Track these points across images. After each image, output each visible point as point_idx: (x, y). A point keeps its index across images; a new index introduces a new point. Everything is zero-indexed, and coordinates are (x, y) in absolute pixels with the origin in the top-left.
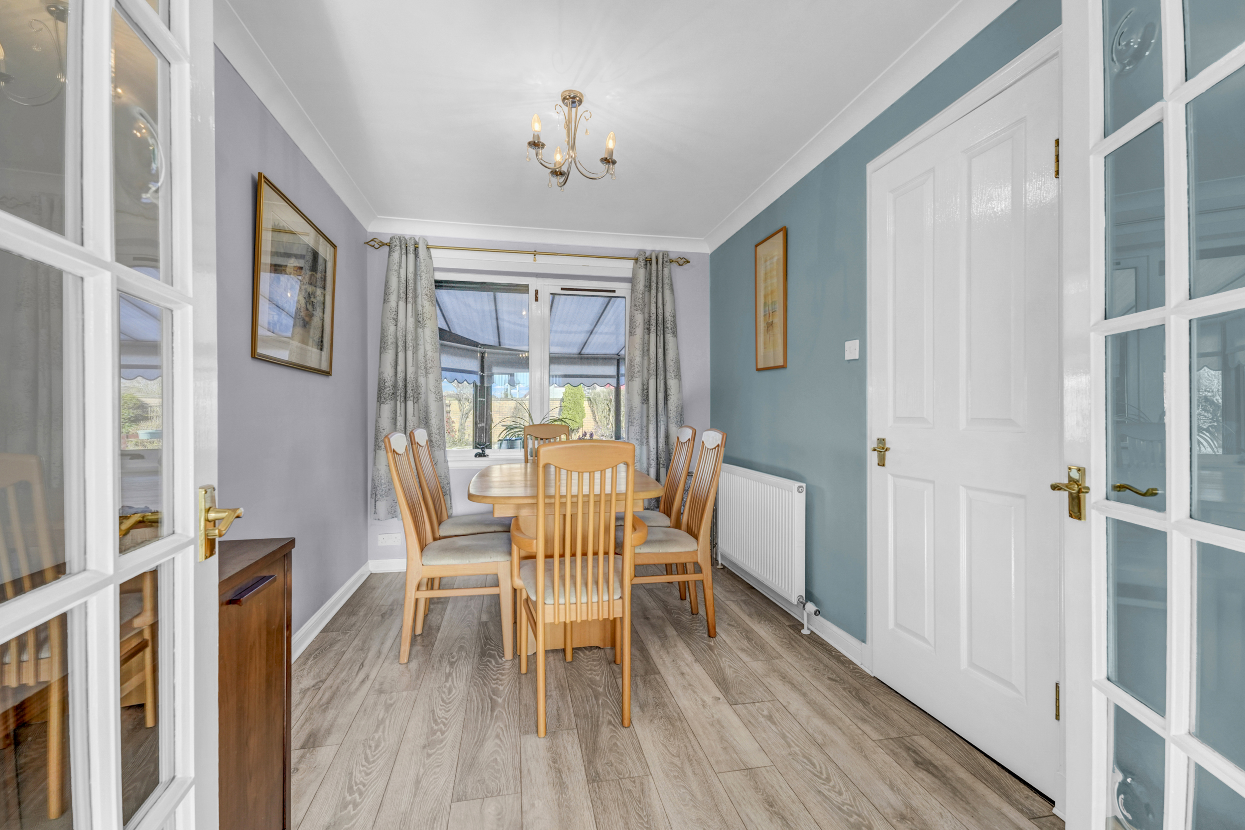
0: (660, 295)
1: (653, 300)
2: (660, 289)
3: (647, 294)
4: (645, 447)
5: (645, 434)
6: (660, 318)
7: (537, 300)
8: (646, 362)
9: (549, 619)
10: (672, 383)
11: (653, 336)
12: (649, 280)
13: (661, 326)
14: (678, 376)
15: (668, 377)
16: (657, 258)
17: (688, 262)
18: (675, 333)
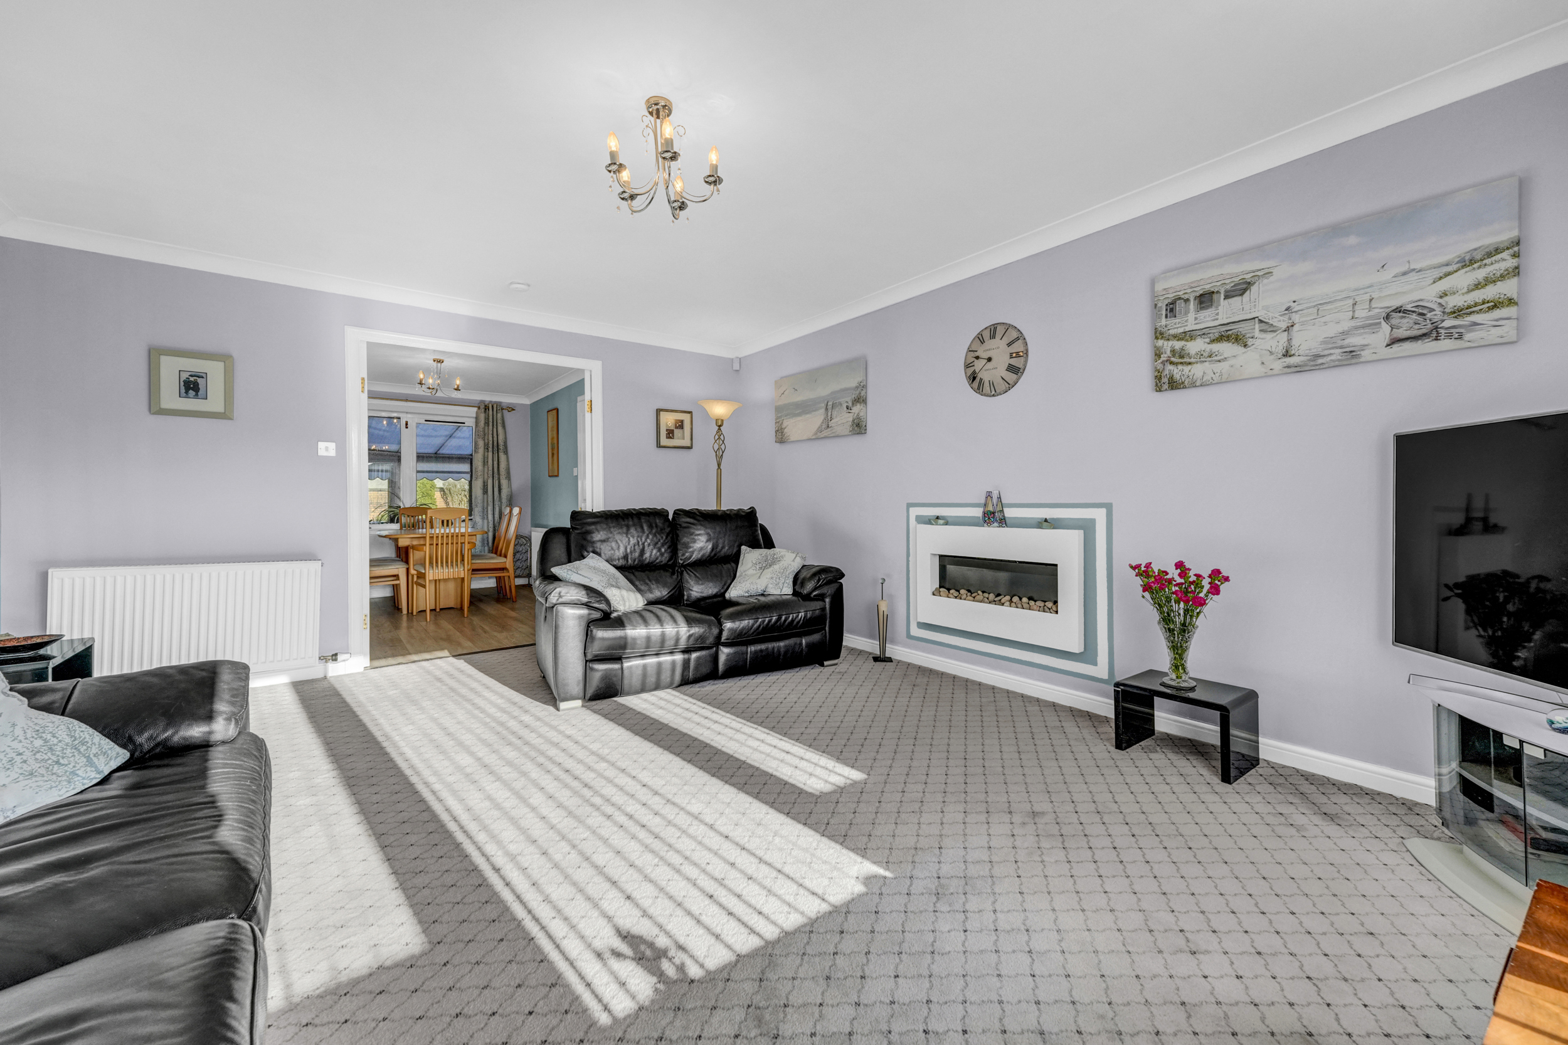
0: (495, 429)
1: (491, 432)
2: (495, 426)
3: (486, 428)
4: (486, 521)
5: (485, 513)
6: (495, 444)
7: (407, 428)
8: (486, 469)
9: (431, 578)
10: (504, 482)
11: (490, 454)
12: (487, 419)
13: (496, 448)
14: (508, 477)
15: (501, 478)
16: (493, 407)
17: (514, 410)
18: (506, 452)
